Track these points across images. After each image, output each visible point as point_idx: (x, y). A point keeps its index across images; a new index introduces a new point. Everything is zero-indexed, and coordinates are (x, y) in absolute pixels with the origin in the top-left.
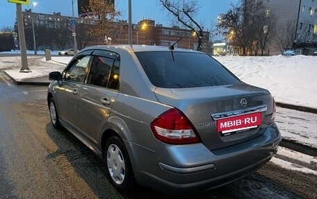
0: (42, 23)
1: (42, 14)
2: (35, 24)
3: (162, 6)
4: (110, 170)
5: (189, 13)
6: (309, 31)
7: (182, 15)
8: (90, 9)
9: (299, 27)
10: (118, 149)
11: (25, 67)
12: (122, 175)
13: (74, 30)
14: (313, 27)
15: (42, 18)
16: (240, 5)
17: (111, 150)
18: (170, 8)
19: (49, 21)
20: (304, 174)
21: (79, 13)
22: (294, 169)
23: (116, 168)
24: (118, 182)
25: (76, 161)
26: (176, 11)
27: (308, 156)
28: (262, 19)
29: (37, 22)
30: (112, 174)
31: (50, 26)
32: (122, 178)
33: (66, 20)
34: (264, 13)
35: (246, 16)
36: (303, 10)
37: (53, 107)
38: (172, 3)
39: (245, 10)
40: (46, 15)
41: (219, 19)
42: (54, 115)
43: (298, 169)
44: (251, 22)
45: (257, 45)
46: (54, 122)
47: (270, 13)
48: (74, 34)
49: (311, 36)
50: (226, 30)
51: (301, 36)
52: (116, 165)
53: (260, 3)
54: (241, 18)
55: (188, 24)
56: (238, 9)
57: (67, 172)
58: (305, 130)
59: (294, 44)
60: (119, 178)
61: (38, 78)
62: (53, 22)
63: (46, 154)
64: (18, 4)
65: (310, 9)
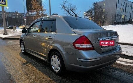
0: (10, 16)
1: (10, 12)
2: (7, 16)
3: (62, 8)
4: (53, 66)
5: (73, 11)
6: (120, 17)
7: (70, 11)
8: (33, 8)
9: (116, 16)
10: (56, 57)
11: (5, 33)
12: (59, 67)
13: (25, 18)
14: (122, 15)
15: (10, 14)
16: (93, 7)
17: (53, 58)
18: (65, 9)
19: (13, 15)
20: (131, 66)
21: (27, 11)
22: (126, 64)
23: (56, 65)
24: (57, 71)
25: (36, 65)
26: (67, 10)
27: (131, 60)
28: (102, 13)
29: (8, 16)
30: (53, 68)
31: (14, 17)
32: (59, 69)
33: (21, 15)
34: (103, 10)
35: (95, 12)
36: (118, 9)
37: (22, 45)
38: (66, 6)
39: (95, 9)
40: (12, 13)
41: (85, 13)
42: (23, 49)
43: (128, 65)
44: (97, 14)
45: (100, 23)
46: (23, 52)
47: (105, 10)
48: (25, 20)
49: (121, 19)
50: (88, 17)
51: (117, 19)
52: (56, 64)
53: (101, 7)
54: (93, 13)
55: (72, 15)
56: (92, 9)
57: (33, 69)
58: (127, 51)
59: (115, 22)
60: (57, 69)
61: (11, 37)
62: (15, 15)
63: (22, 63)
64: (2, 6)
65: (121, 8)
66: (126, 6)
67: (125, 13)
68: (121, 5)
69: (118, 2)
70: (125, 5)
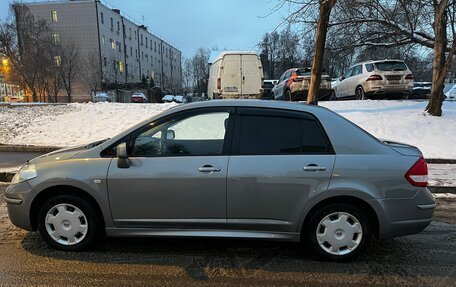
10: (345, 215)
12: (353, 241)
14: (118, 64)
23: (341, 238)
24: (344, 253)
34: (52, 38)
36: (103, 40)
47: (60, 38)
52: (340, 235)
53: (44, 23)
56: (10, 26)
65: (111, 41)
66: (125, 36)
67: (126, 56)
68: (112, 30)
69: (100, 18)
70: (121, 32)
